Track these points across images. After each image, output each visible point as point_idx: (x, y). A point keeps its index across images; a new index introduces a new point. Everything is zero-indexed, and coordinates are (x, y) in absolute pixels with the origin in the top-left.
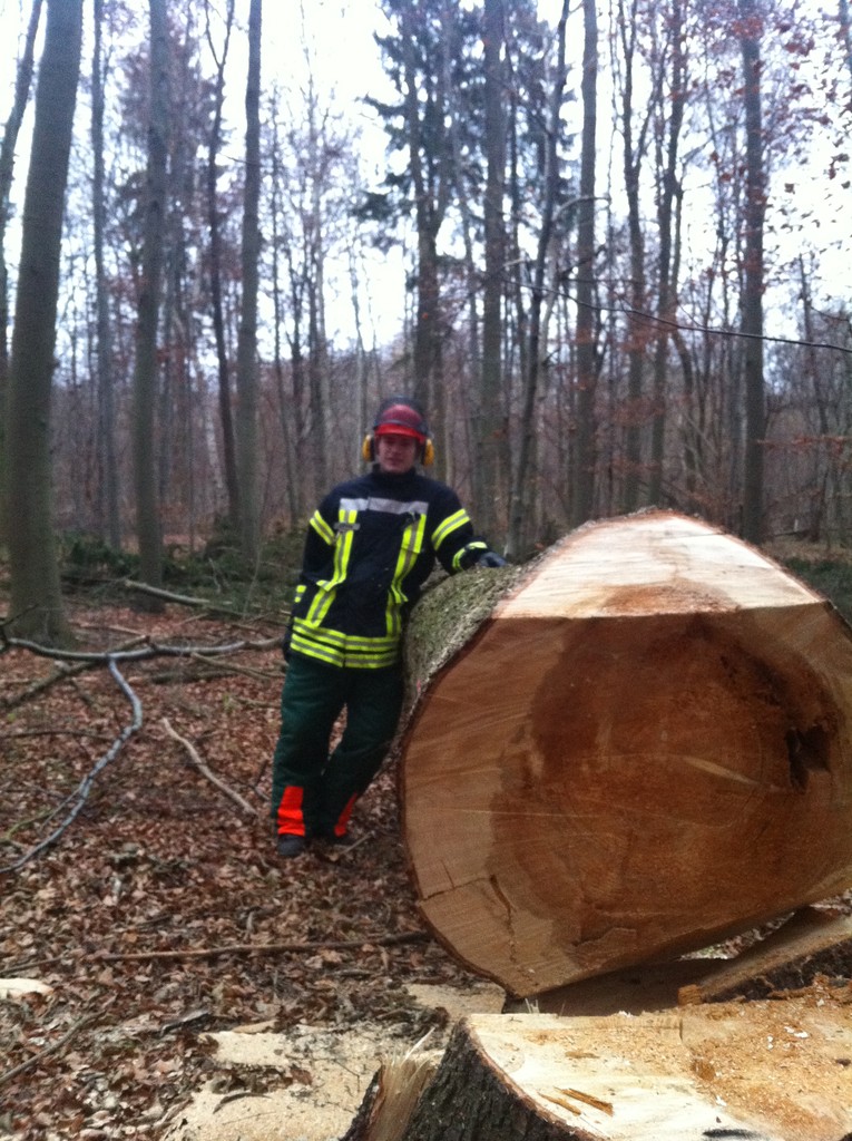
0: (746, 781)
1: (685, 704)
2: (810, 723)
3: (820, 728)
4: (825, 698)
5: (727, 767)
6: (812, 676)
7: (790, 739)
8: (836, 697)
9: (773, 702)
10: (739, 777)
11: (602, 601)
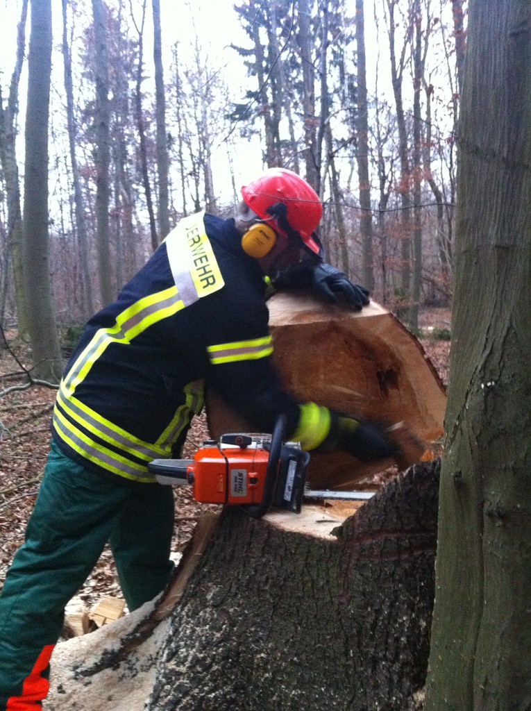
0: (360, 395)
1: (330, 362)
2: (387, 367)
3: (392, 370)
4: (392, 356)
5: (351, 389)
6: (385, 346)
7: (379, 375)
8: (397, 356)
9: (369, 359)
10: (357, 394)
11: (290, 318)
